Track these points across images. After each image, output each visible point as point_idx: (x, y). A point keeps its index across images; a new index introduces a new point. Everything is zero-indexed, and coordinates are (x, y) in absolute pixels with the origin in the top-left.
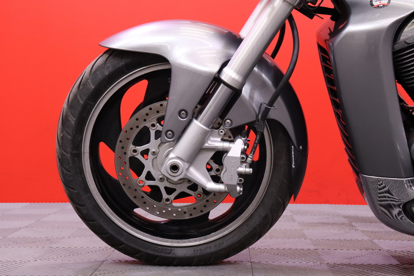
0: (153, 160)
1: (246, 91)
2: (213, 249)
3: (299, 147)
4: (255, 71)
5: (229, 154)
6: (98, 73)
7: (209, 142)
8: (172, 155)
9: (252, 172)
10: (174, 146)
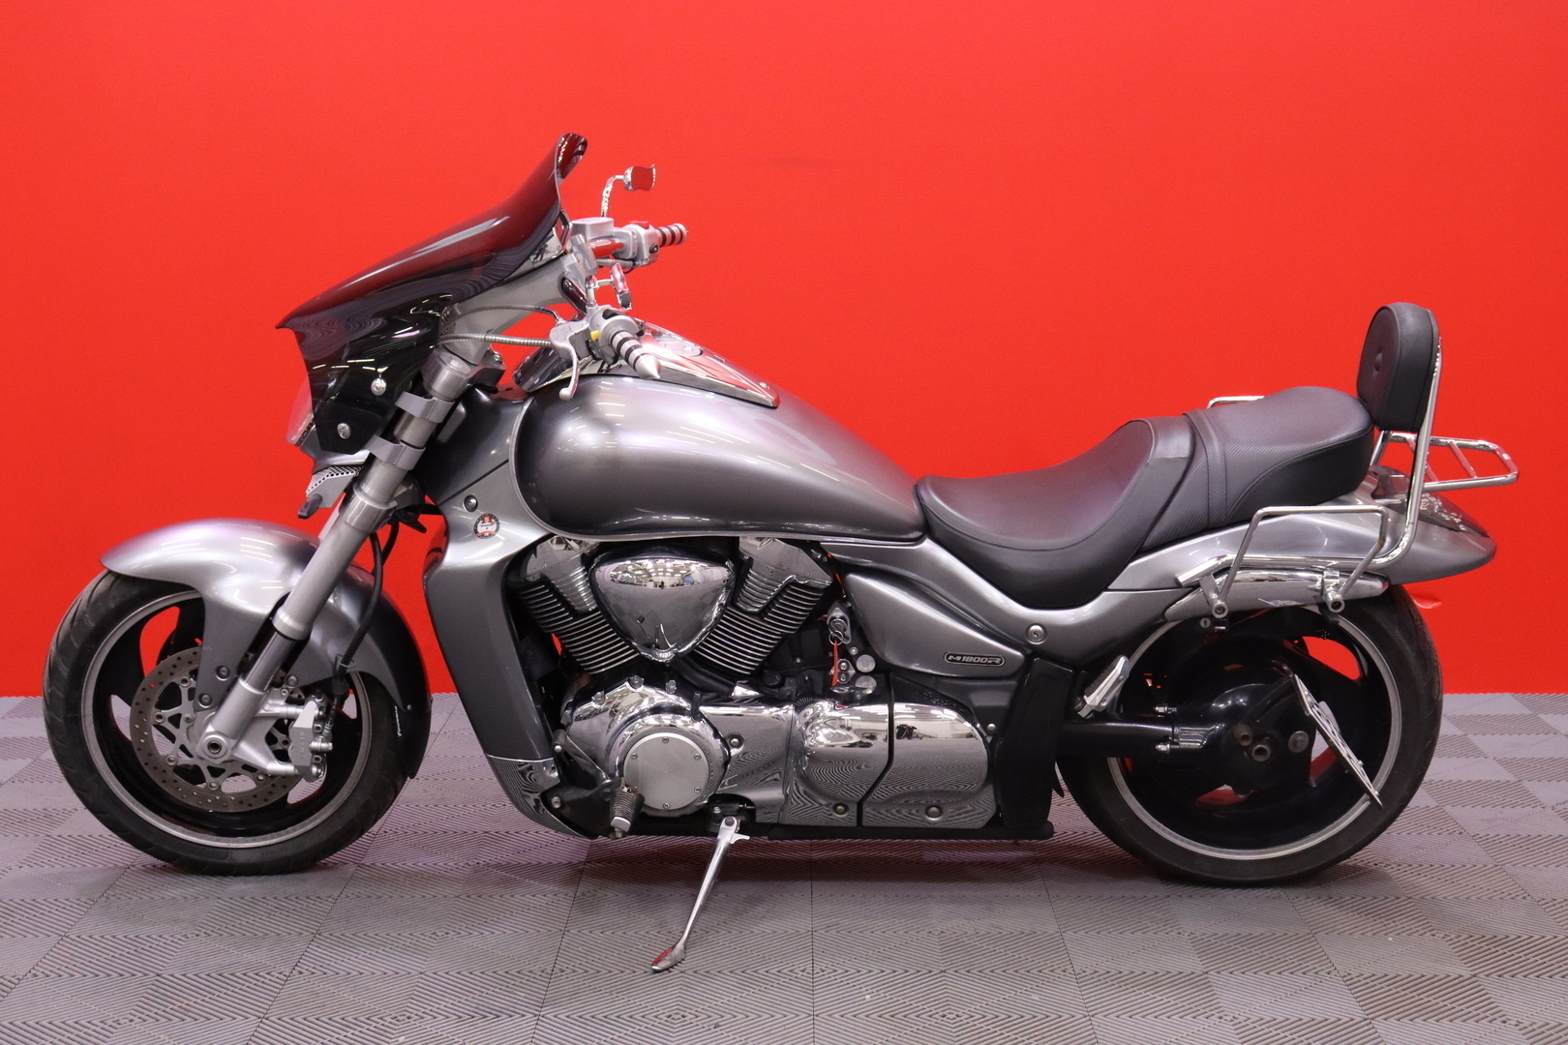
0: (188, 729)
1: (316, 637)
2: (289, 853)
3: (406, 708)
4: (330, 604)
5: (297, 724)
6: (99, 604)
7: (267, 707)
8: (210, 729)
9: (331, 748)
10: (217, 710)
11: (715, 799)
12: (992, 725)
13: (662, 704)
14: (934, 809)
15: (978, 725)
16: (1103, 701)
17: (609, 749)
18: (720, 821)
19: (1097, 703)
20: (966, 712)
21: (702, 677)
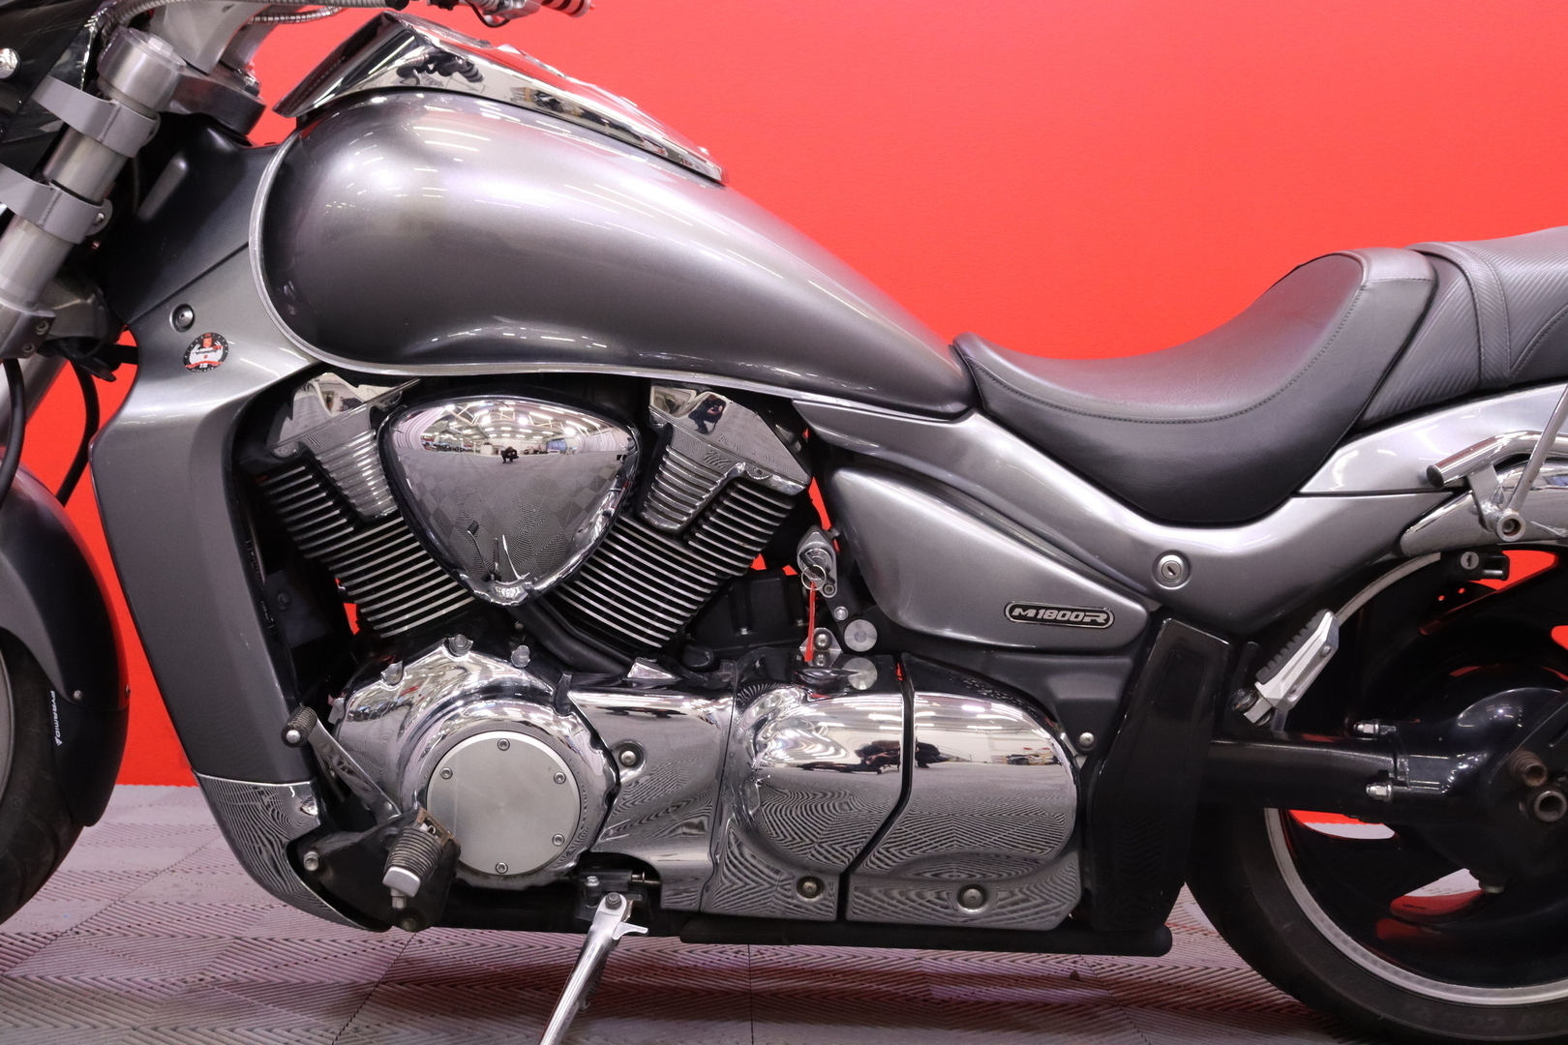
3: (71, 695)
11: (590, 861)
12: (1087, 735)
13: (503, 681)
14: (973, 892)
15: (1063, 736)
16: (1292, 691)
17: (404, 762)
18: (597, 902)
19: (1281, 696)
20: (1042, 710)
21: (577, 647)
